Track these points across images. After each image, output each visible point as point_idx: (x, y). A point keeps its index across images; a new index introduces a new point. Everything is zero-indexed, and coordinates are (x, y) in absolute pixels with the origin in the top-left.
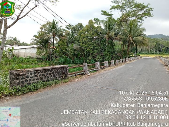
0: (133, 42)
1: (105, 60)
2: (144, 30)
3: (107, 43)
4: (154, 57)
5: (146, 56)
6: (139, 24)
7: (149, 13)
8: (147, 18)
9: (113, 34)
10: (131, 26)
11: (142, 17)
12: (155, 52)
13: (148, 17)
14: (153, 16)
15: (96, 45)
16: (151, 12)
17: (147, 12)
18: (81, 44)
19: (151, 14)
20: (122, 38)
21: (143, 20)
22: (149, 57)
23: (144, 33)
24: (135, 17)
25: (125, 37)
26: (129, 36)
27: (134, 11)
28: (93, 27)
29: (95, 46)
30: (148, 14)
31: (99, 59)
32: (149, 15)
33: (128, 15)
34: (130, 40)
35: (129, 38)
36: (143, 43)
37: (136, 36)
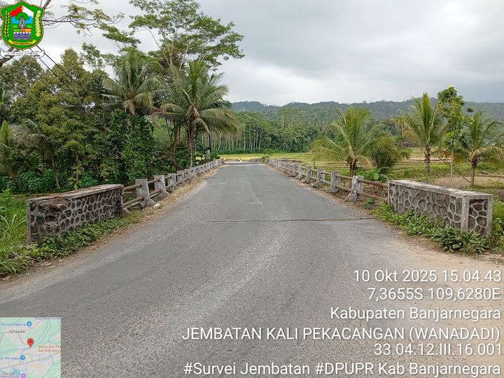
0: (204, 123)
1: (129, 173)
2: (224, 89)
3: (129, 123)
4: (251, 160)
5: (233, 158)
6: (210, 73)
7: (232, 45)
8: (228, 58)
9: (150, 98)
10: (195, 79)
11: (216, 55)
12: (246, 147)
13: (231, 57)
14: (243, 56)
15: (95, 130)
16: (237, 43)
17: (227, 44)
18: (44, 126)
19: (240, 49)
20: (174, 110)
21: (220, 64)
22: (238, 160)
23: (225, 98)
24: (198, 54)
25: (181, 109)
26: (190, 107)
27: (195, 37)
28: (81, 73)
29: (93, 133)
30: (230, 48)
31: (107, 171)
32: (234, 52)
33: (180, 45)
34: (193, 117)
35: (192, 110)
36: (226, 125)
37: (209, 108)
